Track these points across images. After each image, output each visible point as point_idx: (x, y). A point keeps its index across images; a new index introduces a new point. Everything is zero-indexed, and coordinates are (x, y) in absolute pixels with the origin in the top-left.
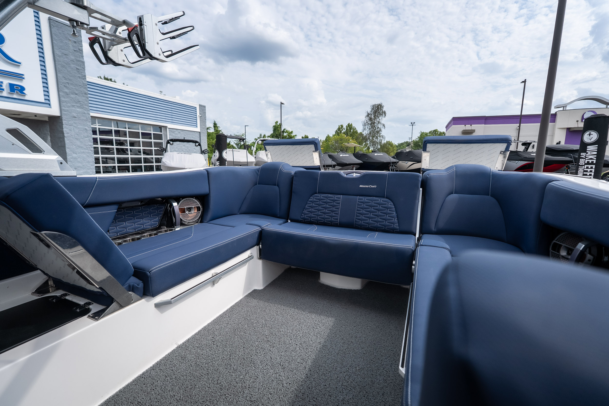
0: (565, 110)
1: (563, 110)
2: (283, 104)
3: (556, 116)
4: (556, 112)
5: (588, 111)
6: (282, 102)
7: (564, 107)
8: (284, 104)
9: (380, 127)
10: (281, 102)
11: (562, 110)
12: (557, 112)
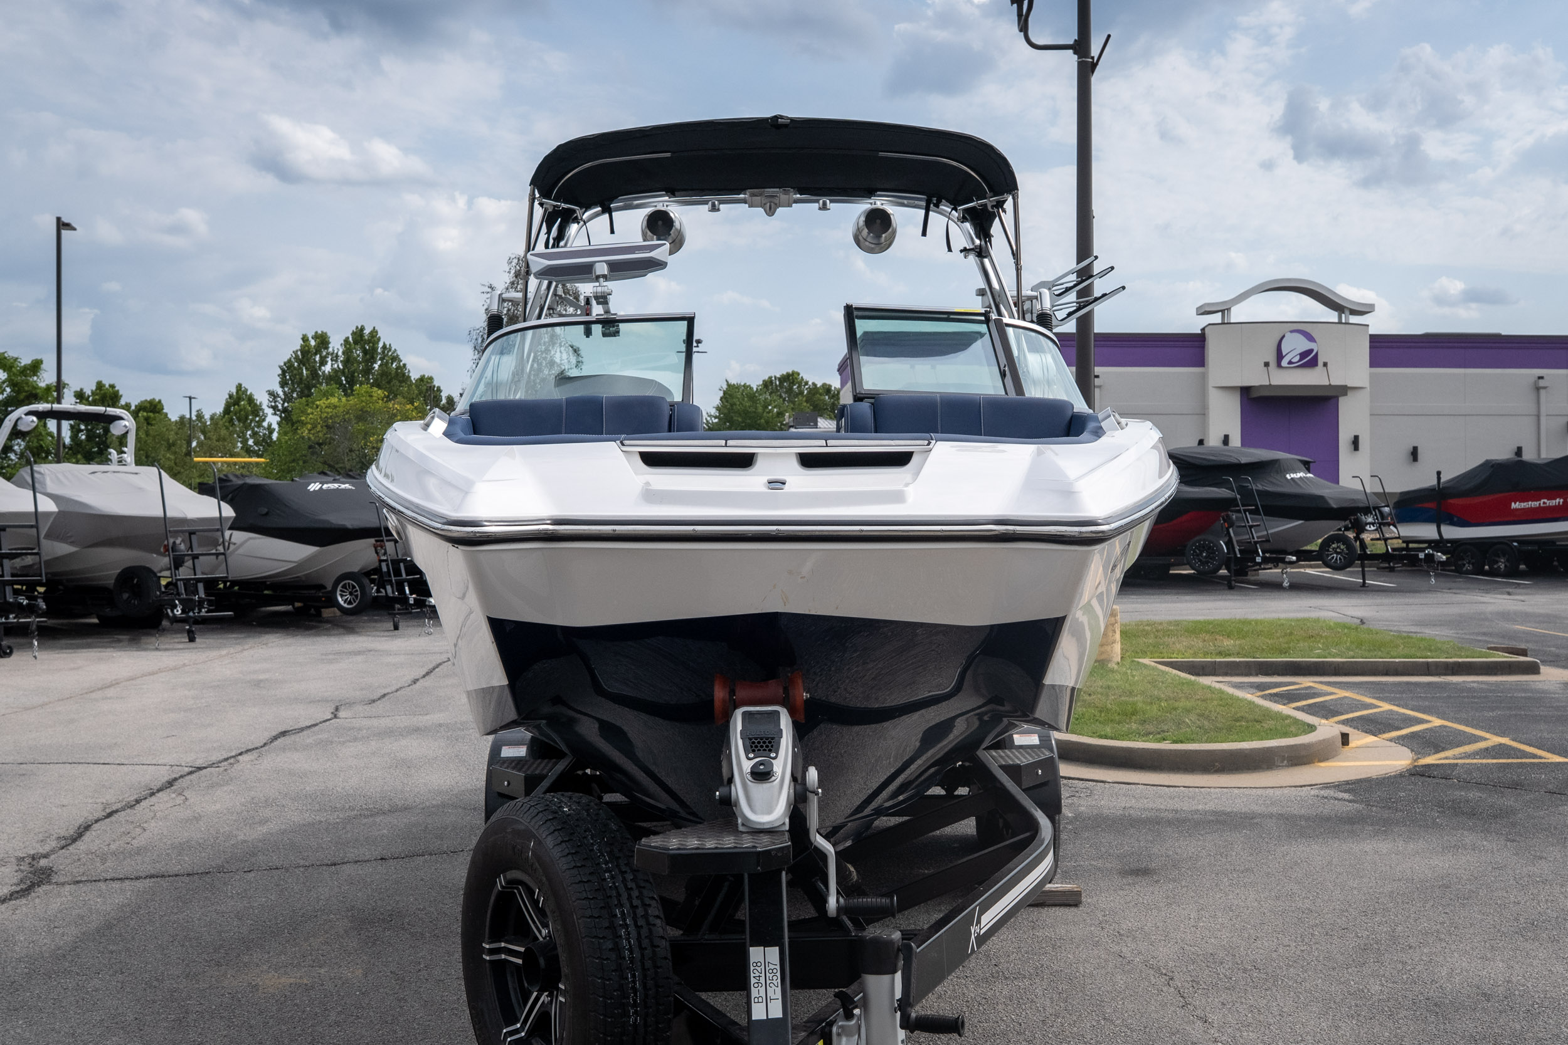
0: (1227, 323)
1: (1223, 323)
2: (68, 226)
3: (1206, 343)
4: (1203, 329)
5: (1292, 332)
6: (65, 220)
7: (1223, 311)
8: (75, 229)
9: (558, 360)
10: (59, 219)
11: (1220, 322)
12: (1206, 329)
